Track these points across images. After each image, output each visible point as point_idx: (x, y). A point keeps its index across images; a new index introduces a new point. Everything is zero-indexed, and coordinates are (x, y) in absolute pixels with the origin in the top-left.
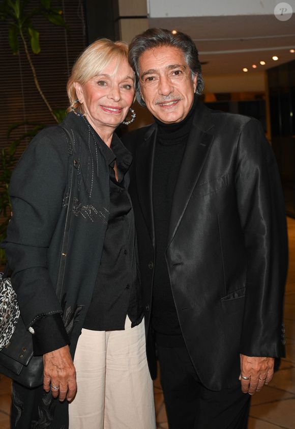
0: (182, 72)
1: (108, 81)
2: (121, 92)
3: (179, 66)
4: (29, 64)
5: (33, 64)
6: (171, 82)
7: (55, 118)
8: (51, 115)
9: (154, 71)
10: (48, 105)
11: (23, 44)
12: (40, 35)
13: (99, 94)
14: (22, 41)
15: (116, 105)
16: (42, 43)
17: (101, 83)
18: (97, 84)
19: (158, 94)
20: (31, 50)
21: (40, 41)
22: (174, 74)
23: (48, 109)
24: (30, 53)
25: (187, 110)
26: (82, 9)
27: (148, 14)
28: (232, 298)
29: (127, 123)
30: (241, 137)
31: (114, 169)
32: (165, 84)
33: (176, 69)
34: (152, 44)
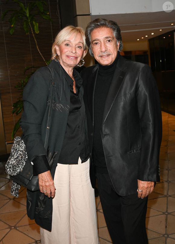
0: (111, 40)
1: (70, 44)
2: (77, 49)
3: (110, 37)
4: (34, 39)
5: (36, 39)
6: (106, 46)
7: (47, 64)
8: (45, 63)
9: (98, 40)
10: (43, 58)
12: (39, 25)
13: (66, 50)
14: (30, 28)
15: (74, 55)
17: (67, 45)
18: (65, 45)
19: (100, 51)
20: (35, 32)
21: (39, 27)
22: (108, 42)
23: (43, 60)
24: (34, 33)
25: (114, 60)
26: (59, 12)
27: (91, 14)
28: (133, 152)
29: (80, 66)
30: (140, 74)
31: (73, 87)
32: (103, 46)
33: (109, 39)
34: (97, 26)
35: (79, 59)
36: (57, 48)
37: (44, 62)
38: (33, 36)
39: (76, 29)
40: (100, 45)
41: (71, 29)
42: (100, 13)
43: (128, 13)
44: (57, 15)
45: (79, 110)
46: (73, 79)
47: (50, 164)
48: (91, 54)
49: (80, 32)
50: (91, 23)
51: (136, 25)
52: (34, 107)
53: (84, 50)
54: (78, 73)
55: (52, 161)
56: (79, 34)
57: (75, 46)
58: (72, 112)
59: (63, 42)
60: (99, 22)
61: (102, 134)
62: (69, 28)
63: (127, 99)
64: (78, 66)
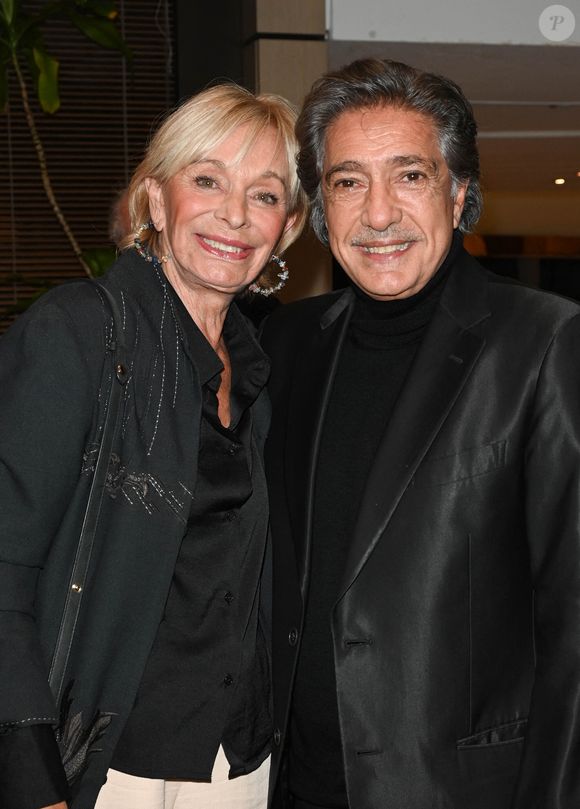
0: (425, 176)
1: (220, 177)
2: (250, 207)
3: (420, 160)
4: (31, 138)
5: (41, 139)
6: (396, 199)
7: (88, 271)
8: (79, 264)
9: (357, 167)
10: (72, 239)
11: (20, 89)
12: (60, 68)
13: (197, 207)
14: (17, 82)
15: (233, 235)
16: (65, 87)
17: (205, 181)
18: (195, 184)
19: (359, 223)
20: (38, 103)
21: (60, 83)
22: (406, 179)
23: (72, 249)
24: (33, 111)
25: (429, 270)
26: (167, 12)
27: (327, 32)
28: (484, 743)
29: (266, 292)
31: (219, 395)
32: (378, 201)
33: (413, 168)
34: (360, 99)
35: (260, 257)
36: (156, 193)
37: (75, 257)
38: (27, 125)
39: (259, 103)
40: (366, 190)
41: (231, 103)
42: (372, 34)
43: (516, 41)
44: (156, 29)
45: (236, 510)
46: (222, 356)
47: (72, 768)
49: (274, 121)
51: (553, 107)
53: (289, 214)
54: (250, 326)
55: (82, 755)
56: (270, 130)
57: (247, 188)
59: (183, 168)
60: (371, 76)
61: (339, 635)
62: (222, 99)
63: (474, 473)
64: (257, 290)
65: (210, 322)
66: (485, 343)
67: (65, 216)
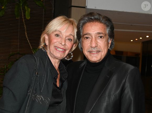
0: (103, 37)
1: (60, 34)
2: (66, 41)
3: (103, 33)
4: (23, 24)
5: (26, 25)
6: (97, 42)
7: (33, 53)
8: (31, 51)
9: (90, 34)
10: (30, 46)
11: (22, 14)
12: (30, 10)
13: (55, 41)
14: (21, 12)
15: (62, 47)
17: (57, 35)
18: (55, 36)
19: (89, 47)
20: (26, 17)
21: (30, 13)
22: (99, 38)
23: (30, 48)
24: (24, 19)
25: (103, 57)
27: (86, 6)
30: (128, 76)
31: (57, 80)
32: (93, 42)
33: (101, 35)
34: (91, 20)
35: (67, 52)
36: (47, 37)
37: (31, 49)
38: (23, 21)
39: (69, 20)
40: (91, 40)
41: (64, 19)
42: (95, 7)
43: (125, 11)
44: (51, 3)
45: (59, 104)
46: (58, 72)
48: (80, 48)
49: (72, 24)
50: (85, 16)
51: (132, 25)
52: (14, 95)
53: (74, 43)
54: (64, 66)
56: (71, 26)
57: (66, 37)
58: (52, 105)
62: (62, 18)
63: (110, 100)
64: (66, 59)
65: (56, 65)
66: (114, 73)
67: (29, 41)
